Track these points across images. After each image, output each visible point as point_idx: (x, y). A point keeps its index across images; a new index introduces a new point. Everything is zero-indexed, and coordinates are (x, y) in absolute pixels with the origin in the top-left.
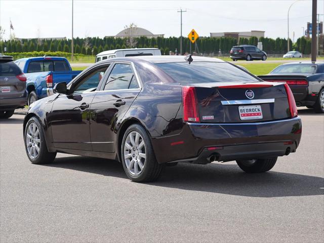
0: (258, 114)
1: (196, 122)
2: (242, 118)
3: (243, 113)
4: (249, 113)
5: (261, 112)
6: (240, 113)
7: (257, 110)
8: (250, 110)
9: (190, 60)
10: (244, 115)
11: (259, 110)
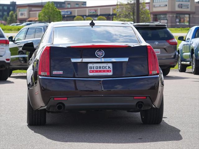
0: (108, 71)
1: (46, 76)
2: (90, 74)
3: (92, 69)
4: (98, 69)
5: (111, 69)
6: (89, 70)
7: (107, 67)
8: (100, 67)
9: (92, 24)
10: (93, 72)
11: (109, 68)
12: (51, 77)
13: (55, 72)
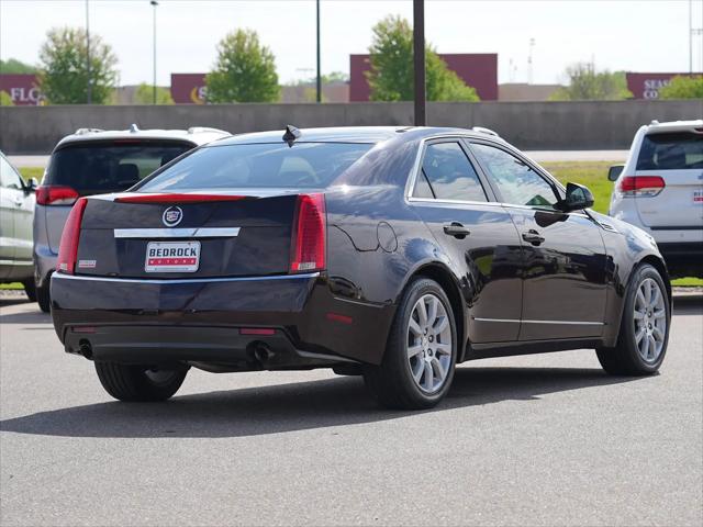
0: (189, 262)
2: (149, 269)
3: (155, 257)
4: (169, 257)
5: (197, 257)
6: (148, 257)
7: (189, 252)
8: (173, 251)
9: (289, 138)
10: (156, 262)
11: (193, 252)
12: (75, 274)
13: (82, 264)
